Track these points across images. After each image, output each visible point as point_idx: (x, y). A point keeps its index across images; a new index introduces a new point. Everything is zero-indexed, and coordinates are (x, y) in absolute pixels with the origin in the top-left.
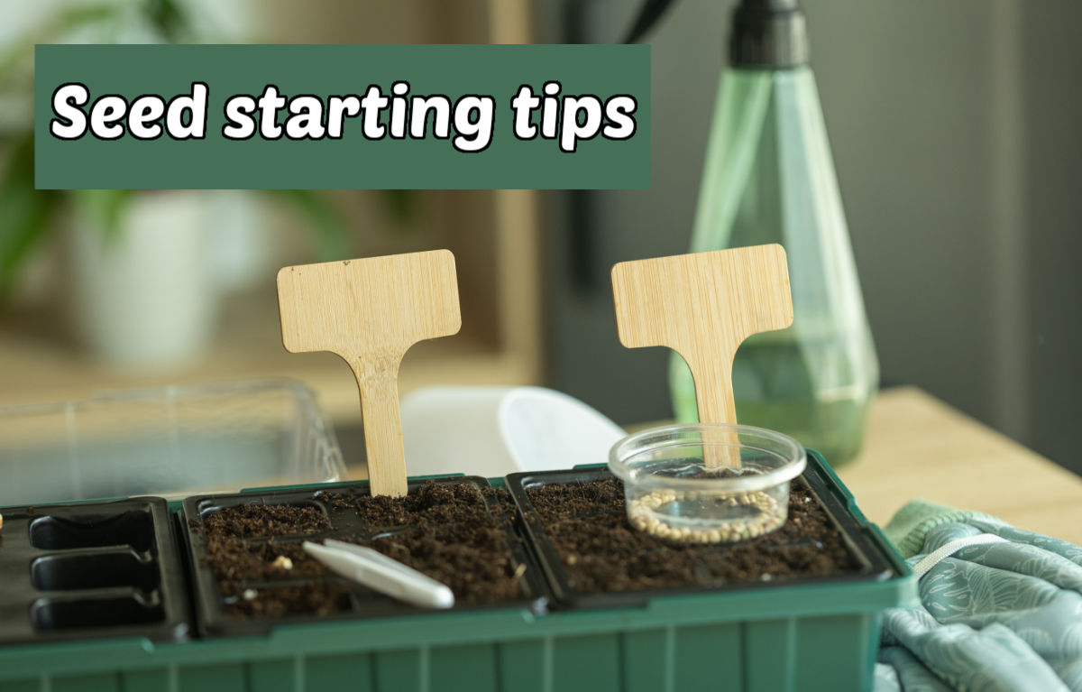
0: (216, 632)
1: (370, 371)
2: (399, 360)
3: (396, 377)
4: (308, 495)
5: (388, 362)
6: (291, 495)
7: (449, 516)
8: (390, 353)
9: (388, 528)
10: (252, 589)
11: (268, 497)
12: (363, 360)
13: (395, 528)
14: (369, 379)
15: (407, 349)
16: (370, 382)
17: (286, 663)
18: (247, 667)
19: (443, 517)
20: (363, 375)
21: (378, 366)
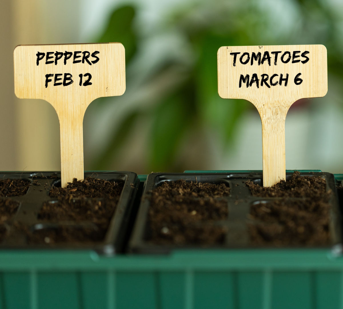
0: (136, 252)
1: (269, 114)
2: (287, 109)
3: (284, 119)
4: (224, 176)
5: (280, 110)
6: (215, 176)
7: (303, 194)
8: (282, 104)
9: (264, 198)
10: (169, 227)
11: (200, 176)
12: (266, 107)
13: (269, 198)
14: (268, 119)
15: (293, 103)
16: (269, 121)
17: (180, 274)
18: (157, 274)
19: (299, 194)
20: (264, 116)
21: (274, 111)
